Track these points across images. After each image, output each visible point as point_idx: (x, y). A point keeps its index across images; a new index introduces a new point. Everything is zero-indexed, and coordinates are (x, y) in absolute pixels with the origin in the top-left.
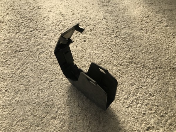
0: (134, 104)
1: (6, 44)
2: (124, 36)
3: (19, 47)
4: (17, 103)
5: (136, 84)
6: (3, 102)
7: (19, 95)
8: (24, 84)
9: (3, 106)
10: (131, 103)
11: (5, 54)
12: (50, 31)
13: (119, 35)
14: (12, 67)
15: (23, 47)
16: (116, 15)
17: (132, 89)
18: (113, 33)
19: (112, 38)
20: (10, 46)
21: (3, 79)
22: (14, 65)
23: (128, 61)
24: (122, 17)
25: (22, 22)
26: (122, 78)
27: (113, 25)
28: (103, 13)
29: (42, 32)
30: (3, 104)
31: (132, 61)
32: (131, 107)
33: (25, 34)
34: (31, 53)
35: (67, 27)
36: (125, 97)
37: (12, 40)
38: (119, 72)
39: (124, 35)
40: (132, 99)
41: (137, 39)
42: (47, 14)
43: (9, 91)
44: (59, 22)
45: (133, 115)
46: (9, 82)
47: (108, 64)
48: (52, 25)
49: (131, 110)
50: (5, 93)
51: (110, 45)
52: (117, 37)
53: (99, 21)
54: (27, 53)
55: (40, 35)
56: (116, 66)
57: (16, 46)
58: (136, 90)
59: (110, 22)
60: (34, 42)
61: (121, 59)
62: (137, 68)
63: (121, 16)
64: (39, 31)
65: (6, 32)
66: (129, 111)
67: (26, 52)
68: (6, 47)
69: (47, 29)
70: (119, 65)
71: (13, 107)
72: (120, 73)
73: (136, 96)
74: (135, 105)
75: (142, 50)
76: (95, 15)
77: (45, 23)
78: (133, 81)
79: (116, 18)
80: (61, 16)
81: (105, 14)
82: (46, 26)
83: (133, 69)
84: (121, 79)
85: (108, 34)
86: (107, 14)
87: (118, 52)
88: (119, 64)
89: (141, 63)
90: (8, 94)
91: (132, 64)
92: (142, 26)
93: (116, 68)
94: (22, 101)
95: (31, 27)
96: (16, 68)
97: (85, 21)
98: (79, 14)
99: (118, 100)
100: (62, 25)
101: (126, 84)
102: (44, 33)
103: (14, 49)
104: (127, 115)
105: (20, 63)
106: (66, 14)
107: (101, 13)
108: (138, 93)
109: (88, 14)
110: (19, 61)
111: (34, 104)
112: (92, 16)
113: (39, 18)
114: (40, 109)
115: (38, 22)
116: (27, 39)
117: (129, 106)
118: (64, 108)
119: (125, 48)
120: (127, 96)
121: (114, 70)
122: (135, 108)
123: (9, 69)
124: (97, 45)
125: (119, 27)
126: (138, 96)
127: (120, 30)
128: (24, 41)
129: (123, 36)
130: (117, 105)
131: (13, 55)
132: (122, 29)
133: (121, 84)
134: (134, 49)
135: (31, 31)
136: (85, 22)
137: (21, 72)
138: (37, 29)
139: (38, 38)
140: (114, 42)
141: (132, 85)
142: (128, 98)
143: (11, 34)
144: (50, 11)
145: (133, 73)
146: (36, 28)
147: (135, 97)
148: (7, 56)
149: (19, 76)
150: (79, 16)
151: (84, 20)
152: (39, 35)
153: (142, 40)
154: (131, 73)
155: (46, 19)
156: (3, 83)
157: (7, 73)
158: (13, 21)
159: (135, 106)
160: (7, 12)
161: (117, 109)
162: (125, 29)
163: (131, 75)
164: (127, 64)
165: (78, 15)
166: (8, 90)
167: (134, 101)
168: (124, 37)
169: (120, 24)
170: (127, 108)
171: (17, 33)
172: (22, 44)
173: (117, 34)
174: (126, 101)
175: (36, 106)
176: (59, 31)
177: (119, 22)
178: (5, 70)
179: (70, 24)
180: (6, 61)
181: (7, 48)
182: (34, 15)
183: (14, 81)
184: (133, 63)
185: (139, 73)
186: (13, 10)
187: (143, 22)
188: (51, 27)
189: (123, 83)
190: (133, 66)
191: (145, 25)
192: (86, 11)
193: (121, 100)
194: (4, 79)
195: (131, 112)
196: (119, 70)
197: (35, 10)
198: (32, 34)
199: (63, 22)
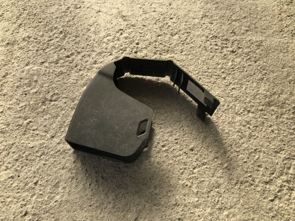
0: (285, 191)
1: (25, 87)
2: (249, 50)
3: (49, 92)
4: (58, 208)
5: (284, 150)
6: (33, 208)
7: (60, 189)
8: (67, 168)
9: (34, 215)
10: (278, 190)
11: (25, 108)
12: (104, 54)
13: (239, 48)
14: (42, 134)
15: (56, 92)
16: (228, 6)
17: (276, 161)
18: (226, 44)
19: (225, 55)
20: (32, 91)
21: (27, 160)
22: (44, 129)
23: (263, 102)
24: (239, 9)
25: (48, 41)
26: (255, 139)
27: (223, 27)
28: (202, 4)
29: (89, 56)
30: (32, 212)
31: (272, 101)
32: (280, 199)
33: (57, 64)
34: (73, 102)
35: (136, 42)
36: (265, 178)
37: (35, 78)
38: (248, 126)
39: (248, 47)
40: (279, 182)
41: (274, 52)
42: (93, 19)
43: (41, 185)
44: (119, 33)
45: (286, 216)
46: (39, 165)
47: (223, 112)
48: (105, 40)
49: (281, 205)
50: (34, 188)
51: (222, 70)
52: (235, 51)
53: (196, 23)
54: (65, 103)
55: (86, 62)
56: (239, 114)
57: (44, 89)
58: (285, 162)
59: (218, 22)
60: (75, 78)
61: (248, 99)
62: (282, 115)
63: (238, 6)
64: (82, 54)
65: (22, 62)
66: (277, 208)
67: (64, 100)
68: (26, 94)
69: (98, 50)
70: (246, 112)
71: (53, 216)
72: (249, 128)
73: (286, 174)
74: (286, 194)
75: (288, 75)
76: (186, 11)
77: (93, 37)
78: (277, 143)
79: (228, 11)
80: (120, 20)
81: (205, 7)
82: (95, 43)
83: (274, 117)
84: (252, 140)
85: (217, 47)
86: (209, 6)
87: (242, 84)
88: (245, 109)
89: (289, 104)
90: (40, 190)
91: (272, 108)
92: (282, 24)
93: (240, 119)
94: (67, 201)
95: (66, 47)
96: (49, 136)
97: (169, 24)
98: (154, 11)
99: (252, 187)
100: (126, 38)
101: (264, 151)
102: (93, 58)
103: (41, 96)
104: (273, 217)
105: (54, 125)
106: (129, 14)
107: (198, 6)
108: (289, 168)
109: (173, 10)
110: (52, 121)
111: (90, 206)
112: (181, 13)
113: (79, 29)
114: (104, 217)
115: (78, 36)
116: (62, 73)
117: (275, 197)
118: (149, 210)
119: (254, 74)
120: (270, 177)
121: (238, 124)
122: (288, 200)
123: (37, 138)
124: (198, 73)
125: (235, 31)
126: (291, 174)
127: (238, 37)
128: (57, 79)
129: (246, 50)
130: (251, 196)
131: (40, 110)
132: (244, 34)
133: (253, 152)
134: (272, 75)
135: (68, 57)
136: (169, 26)
137: (59, 144)
138: (79, 51)
139: (82, 69)
140: (230, 64)
141: (276, 152)
142: (272, 180)
143: (32, 66)
144: (99, 12)
145: (275, 127)
146: (76, 49)
147: (284, 177)
148: (30, 112)
149: (57, 152)
150: (156, 17)
151: (165, 22)
152: (83, 63)
153: (286, 54)
154: (271, 126)
155: (92, 29)
156: (30, 169)
157: (33, 147)
158: (31, 39)
159: (287, 197)
160: (19, 22)
161: (251, 206)
162: (249, 33)
163: (273, 131)
164: (261, 108)
165: (153, 13)
166: (39, 183)
167: (285, 186)
168: (250, 52)
169: (237, 24)
170: (272, 201)
171: (43, 63)
172: (54, 86)
173: (235, 47)
174: (268, 186)
175: (95, 211)
176: (121, 52)
177: (235, 20)
178: (29, 141)
179: (141, 35)
180: (28, 124)
181: (27, 96)
182: (69, 23)
183: (47, 162)
184: (273, 105)
185: (287, 126)
186: (30, 17)
187: (283, 15)
188: (104, 44)
189: (257, 149)
190: (273, 111)
191: (288, 22)
192: (168, 4)
193: (257, 186)
194: (30, 160)
195: (281, 209)
196: (246, 121)
197: (70, 13)
198: (70, 63)
199: (126, 31)
